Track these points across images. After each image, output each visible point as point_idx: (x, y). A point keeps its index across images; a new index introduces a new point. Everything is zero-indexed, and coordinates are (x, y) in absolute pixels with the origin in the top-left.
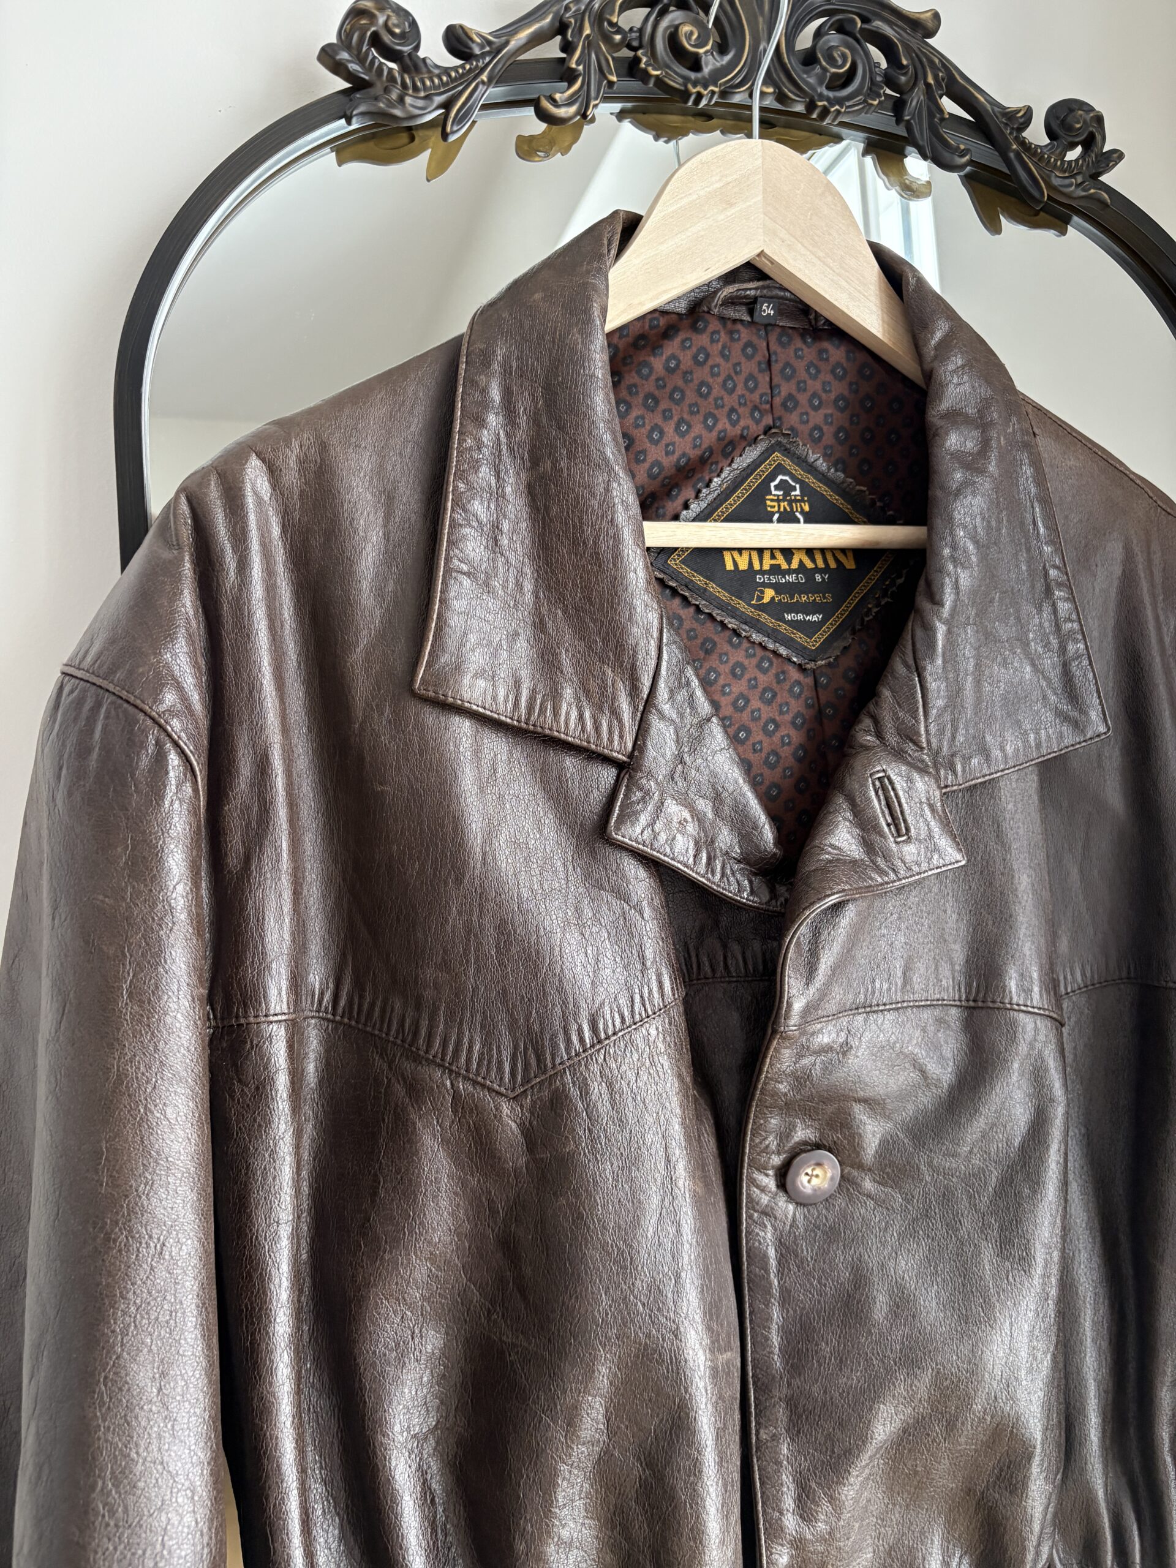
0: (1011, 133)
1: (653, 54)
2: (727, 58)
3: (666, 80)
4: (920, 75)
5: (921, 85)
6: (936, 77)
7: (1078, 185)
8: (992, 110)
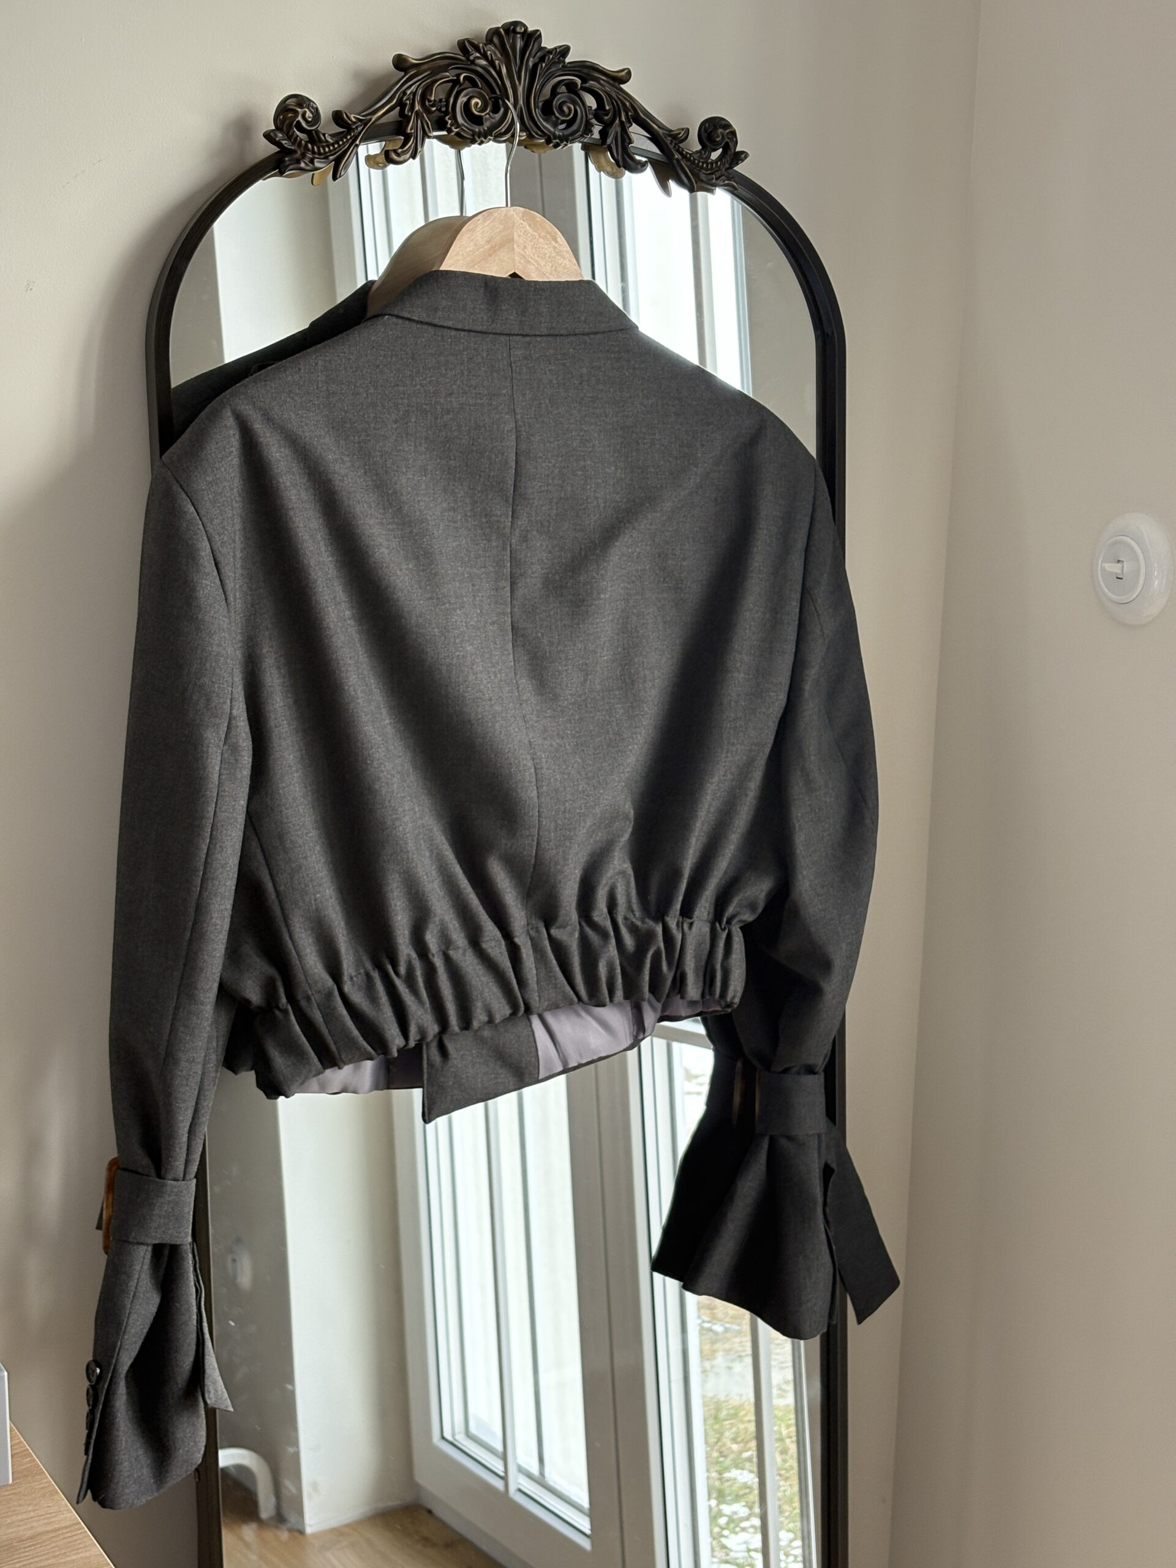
0: (675, 147)
1: (454, 118)
2: (498, 116)
3: (462, 133)
4: (617, 113)
5: (617, 121)
6: (627, 115)
7: (717, 179)
8: (661, 131)
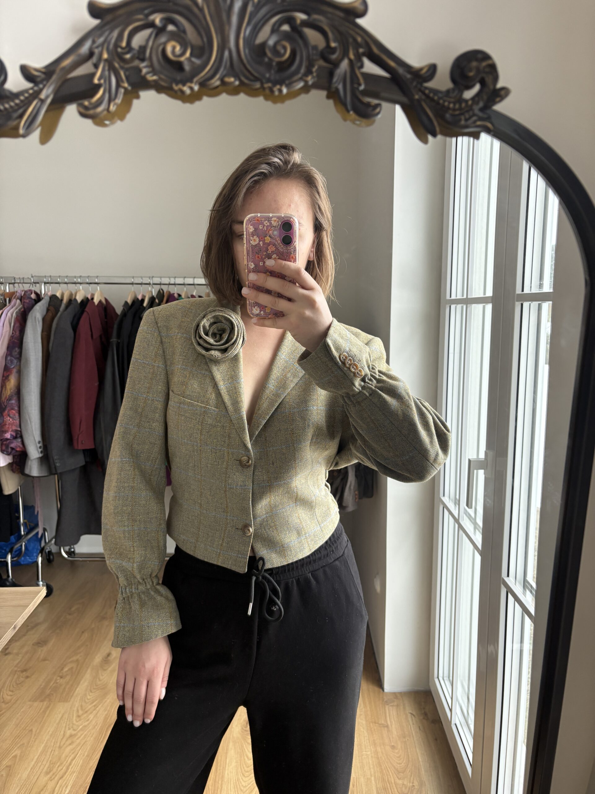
0: (416, 86)
1: (152, 64)
2: (202, 61)
3: (160, 82)
4: (346, 49)
6: (357, 53)
7: (466, 120)
8: (401, 70)
